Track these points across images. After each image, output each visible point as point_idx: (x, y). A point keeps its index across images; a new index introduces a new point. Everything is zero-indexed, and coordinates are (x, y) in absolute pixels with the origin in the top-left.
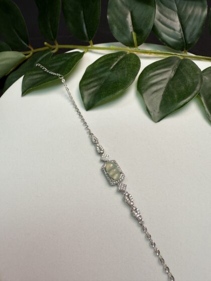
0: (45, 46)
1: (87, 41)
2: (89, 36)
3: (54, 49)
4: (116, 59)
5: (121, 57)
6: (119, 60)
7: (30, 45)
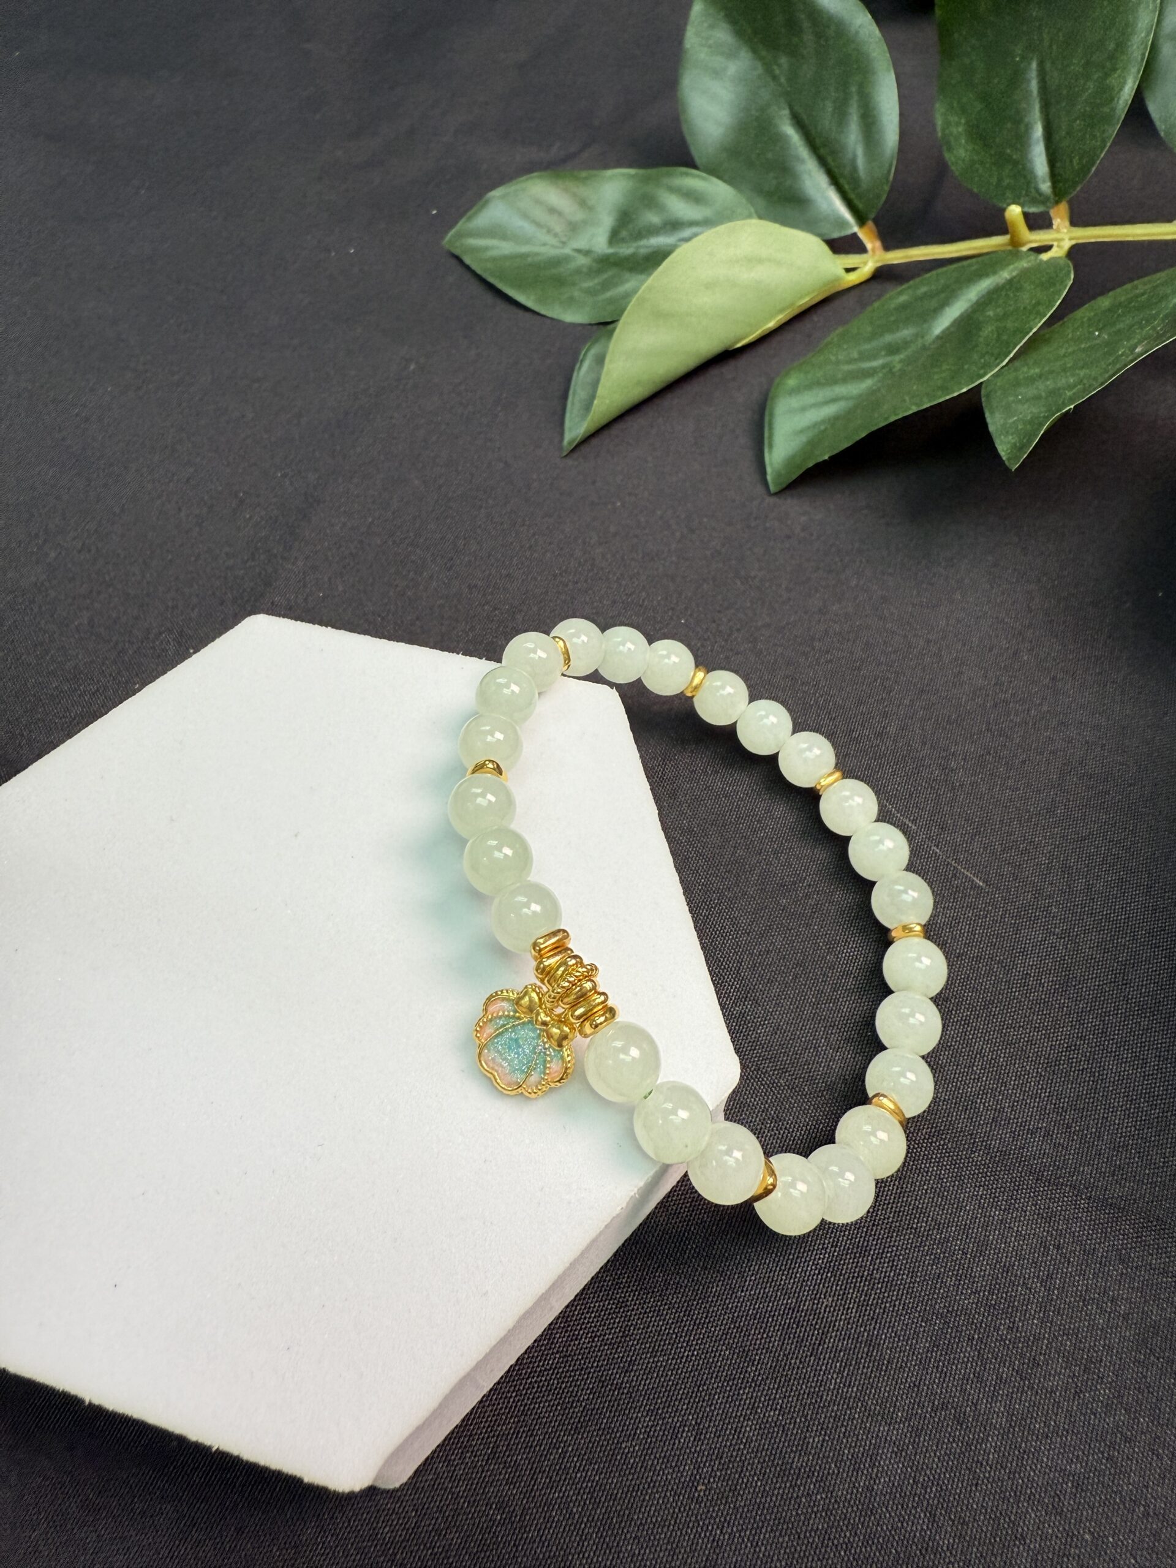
3: (1043, 248)
7: (870, 224)
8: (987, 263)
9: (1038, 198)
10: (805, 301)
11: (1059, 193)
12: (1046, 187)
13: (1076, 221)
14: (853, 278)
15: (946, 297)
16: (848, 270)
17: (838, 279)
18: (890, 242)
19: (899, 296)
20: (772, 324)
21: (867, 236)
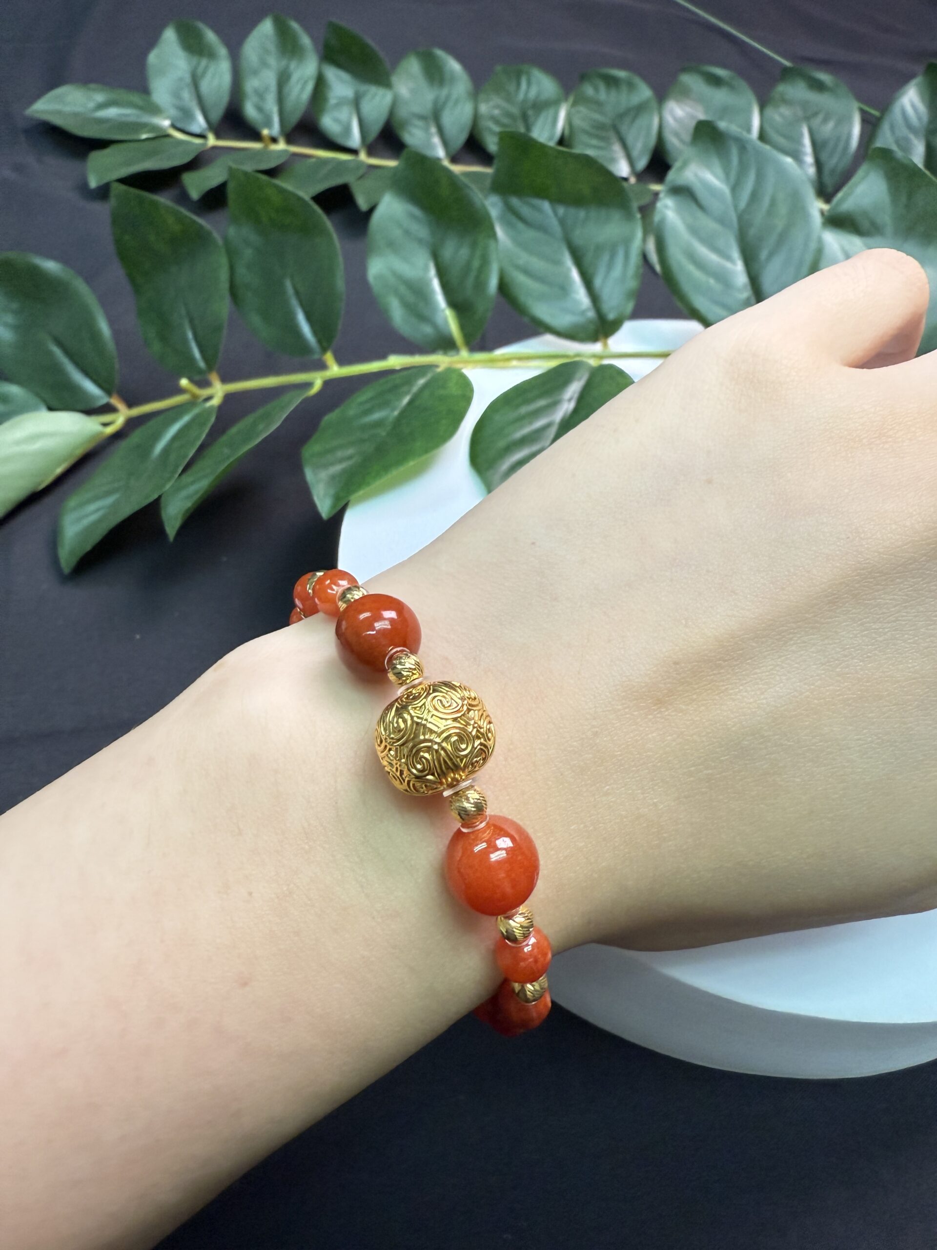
0: (180, 391)
1: (316, 357)
2: (319, 341)
3: (209, 398)
4: (405, 389)
5: (421, 382)
6: (415, 389)
7: (116, 396)
8: (177, 412)
9: (200, 372)
10: (79, 452)
11: (210, 367)
12: (202, 364)
13: (225, 380)
14: (110, 430)
15: (156, 437)
16: (105, 425)
17: (101, 433)
18: (130, 404)
19: (136, 437)
20: (59, 471)
21: (115, 402)
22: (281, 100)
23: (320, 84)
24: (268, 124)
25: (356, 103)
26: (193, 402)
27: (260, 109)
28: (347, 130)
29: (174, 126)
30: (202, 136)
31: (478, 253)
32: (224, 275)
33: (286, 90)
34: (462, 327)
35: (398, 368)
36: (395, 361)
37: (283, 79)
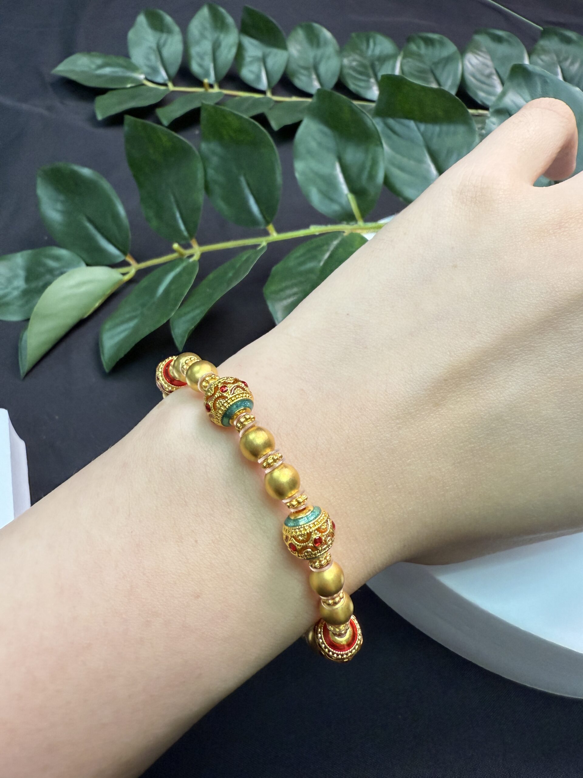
2: (264, 217)
5: (335, 243)
6: (332, 248)
7: (129, 255)
8: (172, 265)
9: (184, 238)
10: (109, 292)
11: (191, 236)
12: (186, 233)
13: (201, 244)
14: (127, 278)
15: (159, 282)
16: (124, 274)
17: (121, 280)
18: (139, 260)
19: (144, 282)
20: (97, 305)
21: (129, 259)
22: (215, 60)
23: (240, 48)
24: (207, 75)
25: (264, 60)
26: (181, 259)
27: (201, 66)
28: (259, 77)
29: (147, 79)
30: (165, 85)
31: (370, 156)
32: (200, 175)
33: (218, 54)
34: (359, 206)
35: (317, 234)
36: (314, 229)
37: (216, 47)
